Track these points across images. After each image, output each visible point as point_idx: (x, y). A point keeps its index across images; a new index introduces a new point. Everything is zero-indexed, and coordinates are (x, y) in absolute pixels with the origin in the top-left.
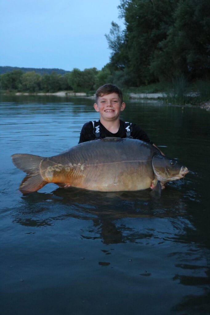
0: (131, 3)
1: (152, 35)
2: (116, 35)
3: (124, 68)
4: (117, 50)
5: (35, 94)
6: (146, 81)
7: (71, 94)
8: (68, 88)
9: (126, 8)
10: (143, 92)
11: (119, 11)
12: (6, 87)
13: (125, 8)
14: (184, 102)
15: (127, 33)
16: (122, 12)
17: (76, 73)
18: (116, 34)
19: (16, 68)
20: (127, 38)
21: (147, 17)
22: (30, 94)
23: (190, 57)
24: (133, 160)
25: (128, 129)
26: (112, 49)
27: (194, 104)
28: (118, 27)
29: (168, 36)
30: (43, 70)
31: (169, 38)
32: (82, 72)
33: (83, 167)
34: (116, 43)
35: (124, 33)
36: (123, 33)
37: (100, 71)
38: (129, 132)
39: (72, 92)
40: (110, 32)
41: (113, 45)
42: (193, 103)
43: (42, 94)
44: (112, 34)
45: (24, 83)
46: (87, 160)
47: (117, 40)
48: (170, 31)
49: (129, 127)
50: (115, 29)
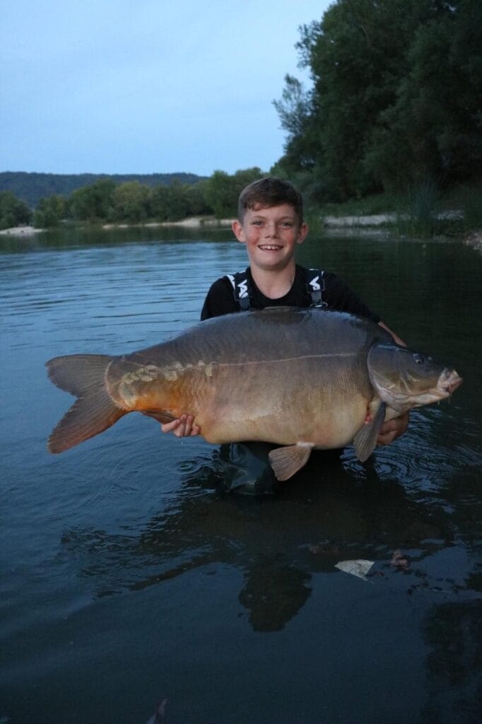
0: (321, 36)
1: (366, 98)
2: (295, 102)
3: (312, 165)
4: (298, 131)
5: (140, 225)
6: (358, 191)
7: (211, 222)
8: (205, 211)
9: (312, 46)
10: (351, 214)
11: (299, 53)
12: (84, 215)
13: (309, 46)
14: (432, 233)
15: (318, 96)
16: (305, 55)
17: (220, 178)
18: (296, 98)
19: (103, 176)
20: (317, 107)
21: (354, 63)
22: (131, 226)
23: (443, 140)
24: (326, 353)
25: (314, 283)
26: (289, 129)
27: (452, 236)
28: (299, 85)
29: (398, 97)
30: (156, 177)
31: (400, 102)
32: (232, 176)
33: (211, 368)
34: (297, 117)
35: (310, 96)
36: (308, 97)
37: (266, 174)
38: (317, 291)
39: (211, 217)
40: (284, 96)
41: (289, 122)
42: (451, 234)
43: (153, 225)
44: (288, 100)
45: (119, 205)
46: (219, 353)
47: (297, 110)
48: (402, 88)
49: (317, 278)
50: (293, 90)
